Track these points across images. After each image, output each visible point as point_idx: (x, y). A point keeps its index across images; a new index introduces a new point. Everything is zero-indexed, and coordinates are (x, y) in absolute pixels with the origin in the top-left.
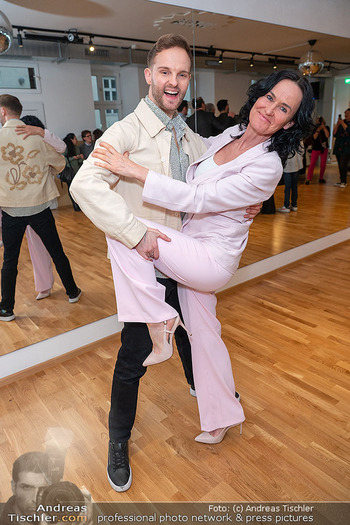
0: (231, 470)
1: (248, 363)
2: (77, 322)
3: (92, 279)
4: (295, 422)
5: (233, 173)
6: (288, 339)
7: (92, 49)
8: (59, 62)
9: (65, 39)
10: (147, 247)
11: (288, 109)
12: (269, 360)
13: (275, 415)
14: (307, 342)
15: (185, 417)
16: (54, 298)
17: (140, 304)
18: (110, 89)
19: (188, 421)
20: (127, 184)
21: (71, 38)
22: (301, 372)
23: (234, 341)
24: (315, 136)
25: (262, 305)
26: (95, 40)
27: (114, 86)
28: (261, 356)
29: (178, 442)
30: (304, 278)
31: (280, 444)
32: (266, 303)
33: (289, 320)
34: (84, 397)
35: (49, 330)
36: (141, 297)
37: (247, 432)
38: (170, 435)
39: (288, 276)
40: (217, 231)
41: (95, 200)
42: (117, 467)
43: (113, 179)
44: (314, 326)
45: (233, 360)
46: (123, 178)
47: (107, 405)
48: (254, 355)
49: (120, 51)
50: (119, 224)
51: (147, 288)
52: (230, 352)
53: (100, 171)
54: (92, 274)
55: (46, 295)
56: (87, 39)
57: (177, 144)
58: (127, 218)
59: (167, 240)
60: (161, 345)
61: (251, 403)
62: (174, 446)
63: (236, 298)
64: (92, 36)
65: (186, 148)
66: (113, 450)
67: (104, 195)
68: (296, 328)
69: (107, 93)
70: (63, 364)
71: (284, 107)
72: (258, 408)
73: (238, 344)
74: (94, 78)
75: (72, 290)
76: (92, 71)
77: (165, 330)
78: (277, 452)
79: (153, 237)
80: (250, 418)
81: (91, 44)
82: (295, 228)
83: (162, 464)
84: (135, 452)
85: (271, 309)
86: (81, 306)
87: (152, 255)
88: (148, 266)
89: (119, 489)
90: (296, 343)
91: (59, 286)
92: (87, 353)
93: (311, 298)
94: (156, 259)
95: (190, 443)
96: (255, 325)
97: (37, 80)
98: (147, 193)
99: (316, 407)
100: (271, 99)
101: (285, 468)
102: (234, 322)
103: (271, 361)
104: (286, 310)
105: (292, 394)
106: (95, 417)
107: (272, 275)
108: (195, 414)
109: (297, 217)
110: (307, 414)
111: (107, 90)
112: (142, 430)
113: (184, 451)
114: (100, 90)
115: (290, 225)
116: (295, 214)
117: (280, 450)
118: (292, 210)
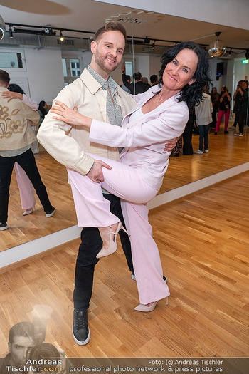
0: (160, 329)
1: (172, 256)
2: (51, 230)
3: (63, 200)
4: (206, 296)
5: (154, 118)
6: (201, 240)
7: (62, 39)
8: (39, 49)
9: (43, 33)
10: (95, 173)
11: (188, 70)
12: (187, 254)
13: (192, 292)
14: (215, 242)
15: (128, 293)
16: (36, 214)
17: (92, 215)
18: (76, 69)
19: (130, 297)
20: (78, 131)
21: (47, 31)
22: (210, 262)
23: (162, 242)
24: (221, 100)
25: (183, 217)
26: (64, 33)
27: (78, 67)
28: (182, 252)
29: (123, 311)
30: (213, 198)
31: (195, 311)
32: (186, 216)
33: (201, 227)
34: (57, 281)
35: (32, 236)
36: (92, 209)
37: (171, 304)
38: (117, 306)
39: (202, 197)
40: (145, 160)
41: (56, 144)
42: (79, 328)
43: (68, 128)
44: (220, 231)
45: (161, 255)
46: (74, 126)
47: (72, 286)
48: (178, 252)
49: (82, 41)
50: (74, 159)
51: (96, 202)
52: (160, 250)
53: (57, 122)
54: (63, 198)
55: (30, 212)
56: (58, 33)
57: (112, 99)
58: (80, 154)
59: (109, 168)
60: (108, 243)
61: (174, 284)
62: (120, 314)
63: (165, 212)
64: (62, 30)
65: (119, 102)
66: (76, 316)
67: (62, 140)
68: (207, 233)
69: (74, 72)
70: (42, 259)
71: (185, 69)
72: (179, 287)
73: (165, 244)
74: (64, 61)
75: (48, 208)
76: (62, 55)
77: (111, 232)
78: (193, 317)
79: (99, 166)
80: (174, 294)
81: (61, 35)
82: (207, 164)
83: (111, 326)
84: (92, 318)
85: (189, 220)
86: (55, 220)
87: (99, 179)
88: (97, 187)
89: (81, 343)
90: (207, 242)
91: (39, 205)
92: (59, 251)
93: (218, 212)
94: (102, 181)
95: (132, 311)
96: (178, 231)
97: (23, 61)
98: (93, 135)
99: (220, 286)
100: (176, 63)
101: (197, 327)
102: (163, 229)
103: (189, 255)
104: (200, 220)
105: (203, 277)
106: (64, 294)
107: (190, 197)
108: (135, 292)
109: (209, 157)
110: (214, 291)
111: (74, 69)
112: (97, 303)
113: (127, 317)
114: (68, 69)
115: (203, 162)
116: (207, 155)
117: (195, 315)
118: (204, 152)
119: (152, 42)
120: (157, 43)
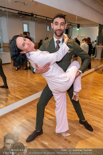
119: (35, 16)
120: (37, 16)
